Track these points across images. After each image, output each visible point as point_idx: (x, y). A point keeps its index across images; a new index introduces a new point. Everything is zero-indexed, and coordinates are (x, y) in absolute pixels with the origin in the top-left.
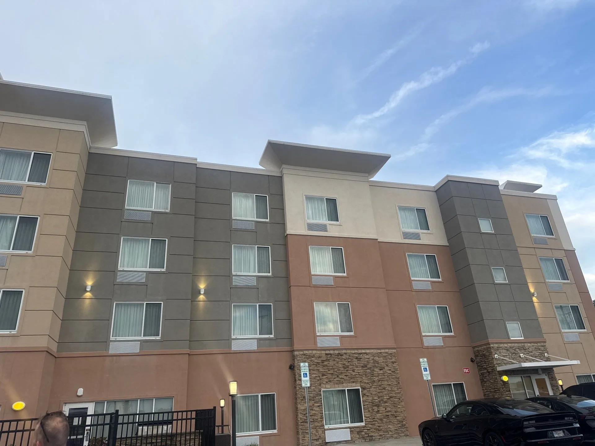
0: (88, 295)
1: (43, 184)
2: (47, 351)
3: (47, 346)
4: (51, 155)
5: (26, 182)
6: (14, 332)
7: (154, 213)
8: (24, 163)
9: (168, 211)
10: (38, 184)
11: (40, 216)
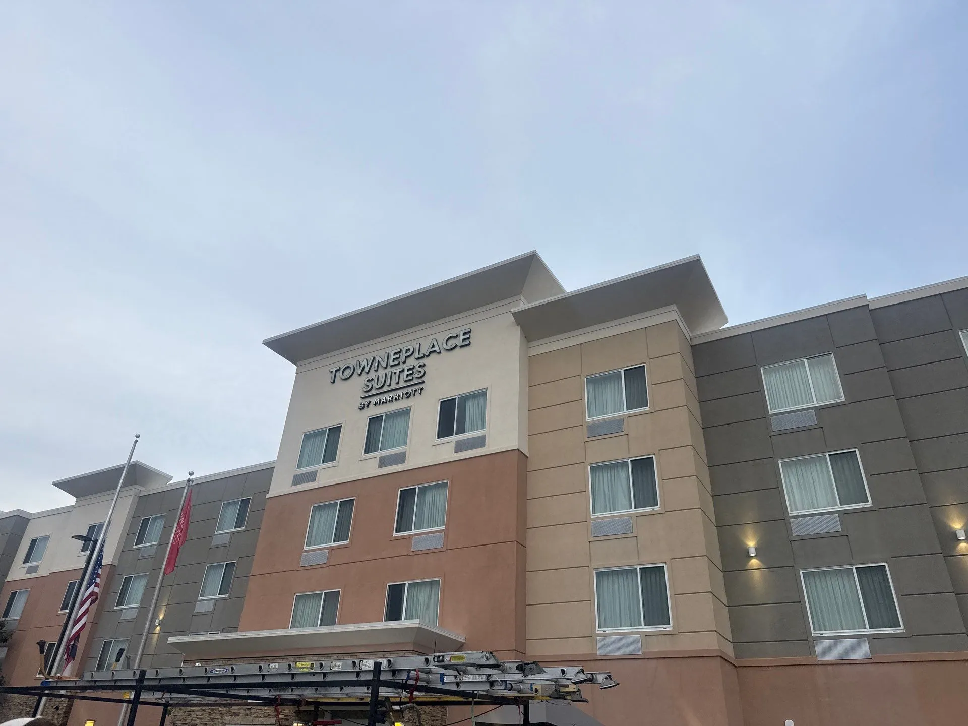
0: (754, 562)
1: (646, 409)
2: (720, 656)
3: (718, 648)
4: (644, 366)
5: (625, 412)
6: (669, 628)
7: (819, 410)
8: (616, 387)
9: (842, 399)
10: (640, 410)
11: (654, 454)
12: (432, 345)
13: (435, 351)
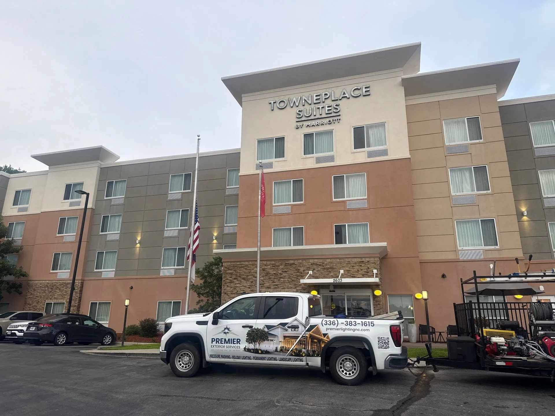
1: (481, 141)
3: (523, 256)
4: (478, 117)
5: (469, 142)
6: (497, 247)
10: (477, 141)
11: (487, 165)
12: (343, 93)
13: (346, 97)
